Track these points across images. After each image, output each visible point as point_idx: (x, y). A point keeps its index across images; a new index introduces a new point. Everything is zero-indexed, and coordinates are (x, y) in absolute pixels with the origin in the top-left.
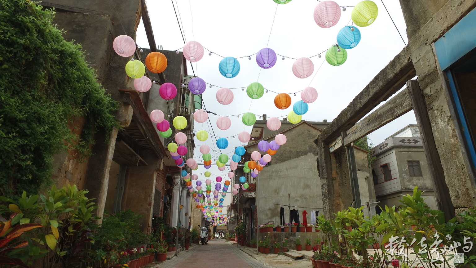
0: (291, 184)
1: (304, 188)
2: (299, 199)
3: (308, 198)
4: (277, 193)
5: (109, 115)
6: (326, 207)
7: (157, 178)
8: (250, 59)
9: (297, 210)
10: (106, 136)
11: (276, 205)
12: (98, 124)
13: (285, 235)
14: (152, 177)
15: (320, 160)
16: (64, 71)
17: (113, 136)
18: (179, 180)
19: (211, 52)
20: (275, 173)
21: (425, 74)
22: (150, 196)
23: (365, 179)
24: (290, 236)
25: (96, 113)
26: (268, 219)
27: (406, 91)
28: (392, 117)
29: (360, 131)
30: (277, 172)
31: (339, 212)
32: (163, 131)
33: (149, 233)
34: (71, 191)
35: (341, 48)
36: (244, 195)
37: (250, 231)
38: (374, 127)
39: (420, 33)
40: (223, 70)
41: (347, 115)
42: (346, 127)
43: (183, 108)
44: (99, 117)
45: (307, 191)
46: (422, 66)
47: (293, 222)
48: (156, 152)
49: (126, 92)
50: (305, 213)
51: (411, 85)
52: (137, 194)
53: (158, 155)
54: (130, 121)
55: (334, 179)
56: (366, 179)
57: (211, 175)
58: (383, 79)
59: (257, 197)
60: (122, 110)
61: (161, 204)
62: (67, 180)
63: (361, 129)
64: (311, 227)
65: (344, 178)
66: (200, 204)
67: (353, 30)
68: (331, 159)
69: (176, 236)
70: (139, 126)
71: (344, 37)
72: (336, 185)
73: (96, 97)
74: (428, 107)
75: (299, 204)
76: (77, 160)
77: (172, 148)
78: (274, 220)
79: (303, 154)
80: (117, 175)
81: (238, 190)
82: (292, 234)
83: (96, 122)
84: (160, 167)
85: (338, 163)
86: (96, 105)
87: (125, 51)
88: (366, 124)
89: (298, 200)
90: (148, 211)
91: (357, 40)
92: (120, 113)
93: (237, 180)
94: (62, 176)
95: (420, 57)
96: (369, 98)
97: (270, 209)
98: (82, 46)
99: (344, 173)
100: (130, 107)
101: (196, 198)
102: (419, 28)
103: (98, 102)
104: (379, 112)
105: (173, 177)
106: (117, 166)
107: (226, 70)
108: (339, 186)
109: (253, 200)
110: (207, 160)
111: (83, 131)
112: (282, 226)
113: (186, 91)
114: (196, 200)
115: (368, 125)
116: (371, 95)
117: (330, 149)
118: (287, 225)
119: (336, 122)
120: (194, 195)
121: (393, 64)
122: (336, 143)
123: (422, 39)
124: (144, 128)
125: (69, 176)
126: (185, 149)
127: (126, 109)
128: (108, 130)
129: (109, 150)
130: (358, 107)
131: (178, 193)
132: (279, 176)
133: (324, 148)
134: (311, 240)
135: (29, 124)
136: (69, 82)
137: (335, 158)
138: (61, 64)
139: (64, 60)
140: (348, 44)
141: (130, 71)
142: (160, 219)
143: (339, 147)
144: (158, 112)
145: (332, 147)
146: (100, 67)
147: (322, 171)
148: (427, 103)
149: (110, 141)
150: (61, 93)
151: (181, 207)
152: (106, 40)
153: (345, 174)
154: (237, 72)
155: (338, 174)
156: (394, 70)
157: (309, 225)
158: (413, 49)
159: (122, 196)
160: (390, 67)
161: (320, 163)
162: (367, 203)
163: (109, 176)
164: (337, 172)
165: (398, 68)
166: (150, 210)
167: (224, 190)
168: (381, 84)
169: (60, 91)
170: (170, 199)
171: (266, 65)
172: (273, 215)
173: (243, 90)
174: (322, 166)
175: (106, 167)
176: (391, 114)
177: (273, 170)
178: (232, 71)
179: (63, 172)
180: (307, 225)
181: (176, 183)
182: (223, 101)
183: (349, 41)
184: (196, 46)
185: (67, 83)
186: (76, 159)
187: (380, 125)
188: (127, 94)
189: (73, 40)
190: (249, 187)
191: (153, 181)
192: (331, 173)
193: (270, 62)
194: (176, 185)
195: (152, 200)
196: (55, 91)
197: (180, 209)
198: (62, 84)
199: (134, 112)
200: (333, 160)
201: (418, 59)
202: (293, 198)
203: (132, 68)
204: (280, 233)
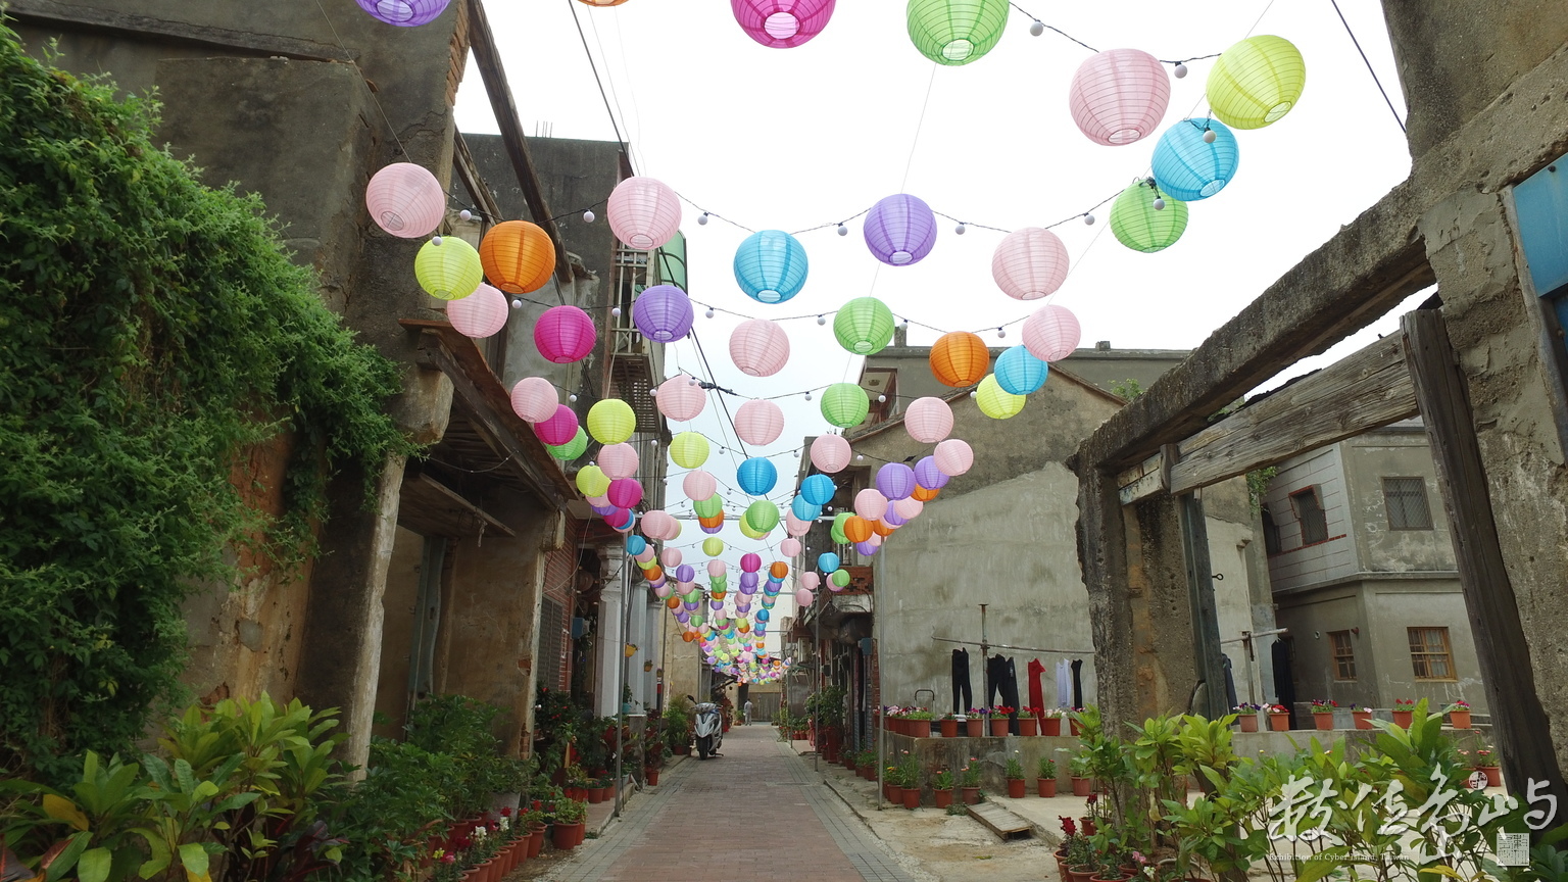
0: (989, 567)
1: (1034, 581)
2: (1015, 615)
3: (1045, 613)
4: (945, 598)
5: (372, 416)
6: (1106, 688)
7: (546, 575)
8: (843, 233)
9: (1011, 659)
10: (367, 483)
11: (941, 638)
12: (337, 451)
13: (971, 747)
14: (528, 571)
15: (1089, 526)
16: (205, 300)
17: (389, 480)
18: (621, 563)
19: (706, 214)
20: (936, 531)
21: (1473, 297)
22: (525, 633)
23: (1238, 546)
24: (988, 749)
25: (329, 412)
26: (915, 682)
27: (1397, 343)
28: (1344, 429)
29: (1227, 455)
30: (943, 526)
31: (1149, 722)
32: (558, 444)
33: (525, 754)
34: (250, 720)
35: (1165, 197)
36: (836, 605)
37: (857, 716)
38: (1275, 451)
39: (1457, 143)
40: (748, 279)
41: (1182, 393)
42: (1179, 426)
43: (625, 332)
44: (337, 427)
45: (1043, 589)
46: (1462, 268)
47: (998, 699)
48: (541, 495)
49: (425, 331)
50: (1035, 669)
51: (1416, 332)
52: (484, 629)
53: (548, 503)
54: (444, 426)
55: (1133, 595)
56: (1240, 548)
57: (726, 547)
58: (1314, 289)
59: (878, 610)
60: (416, 390)
61: (564, 644)
62: (244, 648)
63: (1230, 449)
64: (1056, 720)
65: (1169, 590)
66: (692, 629)
67: (1210, 140)
68: (1123, 524)
69: (614, 750)
70: (477, 427)
71: (1180, 164)
72: (1141, 614)
73: (324, 366)
74: (1476, 414)
75: (1015, 630)
76: (272, 577)
77: (593, 483)
78: (933, 685)
79: (1031, 467)
80: (417, 567)
81: (813, 591)
82: (994, 742)
83: (329, 443)
84: (553, 539)
85: (1149, 540)
86: (323, 389)
87: (405, 219)
88: (1248, 433)
89: (1014, 621)
90: (522, 683)
91: (1225, 173)
92: (410, 401)
93: (811, 564)
94: (227, 638)
95: (1455, 234)
96: (1262, 348)
97: (921, 651)
98: (264, 199)
99: (1167, 574)
100: (443, 377)
101: (677, 610)
102: (1455, 123)
103: (334, 379)
104: (1294, 399)
105: (599, 554)
106: (416, 539)
107: (760, 279)
108: (1152, 616)
109: (865, 621)
110: (708, 514)
111: (289, 477)
112: (961, 717)
113: (634, 274)
114: (679, 615)
115: (1256, 437)
116: (1269, 337)
117: (1122, 493)
118: (978, 714)
119: (1142, 408)
120: (673, 602)
121: (1351, 238)
122: (1144, 476)
123: (1465, 165)
124: (494, 430)
125: (250, 632)
126: (633, 487)
127: (430, 388)
128: (370, 463)
129: (377, 529)
130: (1222, 372)
131: (620, 605)
132: (951, 540)
133: (1100, 487)
134: (1056, 764)
135: (95, 512)
136: (225, 334)
137: (1137, 522)
138: (196, 278)
139: (202, 260)
140: (1195, 185)
141: (429, 278)
142: (560, 698)
143: (1153, 490)
144: (538, 384)
145: (1128, 486)
146: (336, 247)
147: (1095, 566)
148: (1475, 403)
149: (380, 499)
150: (201, 376)
151: (631, 650)
152: (349, 148)
153: (1172, 577)
154: (797, 285)
155: (1149, 578)
156: (1356, 263)
157: (1049, 713)
158: (1428, 197)
159: (434, 639)
160: (1341, 251)
161: (1087, 538)
162: (1244, 633)
163: (382, 612)
164: (1144, 571)
165: (1369, 260)
166: (528, 681)
167: (767, 588)
168: (1306, 304)
169: (198, 368)
170: (594, 628)
171: (898, 256)
172: (932, 671)
173: (821, 323)
174: (1094, 549)
175: (372, 586)
176: (1339, 418)
177: (930, 520)
178: (781, 284)
179: (229, 625)
180: (1041, 713)
181: (610, 573)
182: (752, 364)
183: (1196, 175)
184: (653, 194)
185: (220, 340)
186: (268, 573)
187: (1299, 447)
188: (430, 336)
189: (231, 182)
190: (852, 578)
191: (534, 584)
192: (1126, 574)
193: (912, 246)
194: (610, 580)
195: (533, 648)
196: (181, 373)
197: (627, 659)
198: (201, 344)
199: (455, 389)
200: (1133, 529)
201: (1446, 239)
202: (998, 612)
203: (435, 269)
204: (954, 740)
